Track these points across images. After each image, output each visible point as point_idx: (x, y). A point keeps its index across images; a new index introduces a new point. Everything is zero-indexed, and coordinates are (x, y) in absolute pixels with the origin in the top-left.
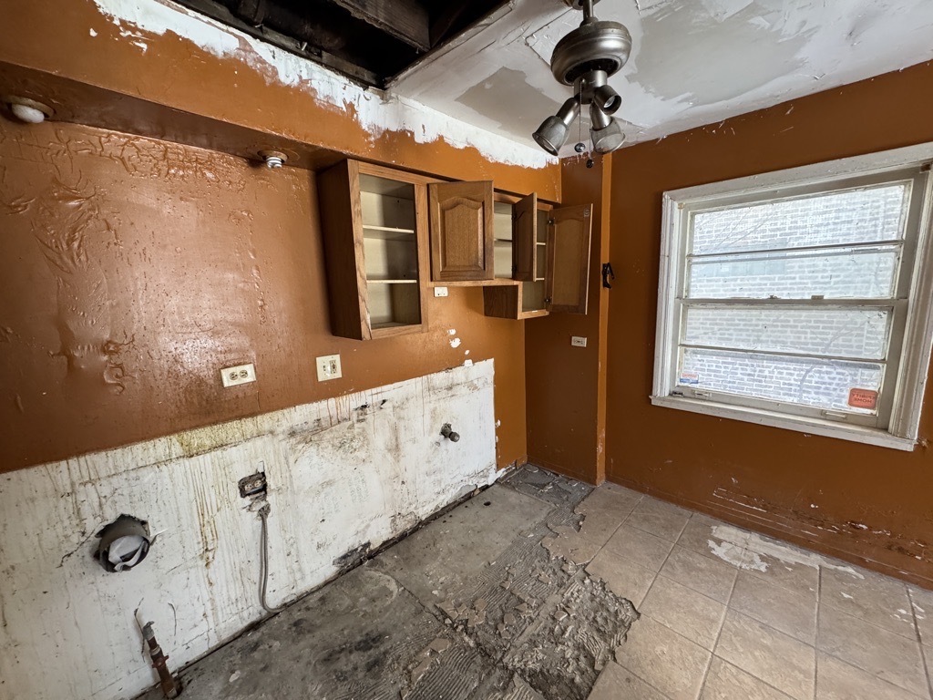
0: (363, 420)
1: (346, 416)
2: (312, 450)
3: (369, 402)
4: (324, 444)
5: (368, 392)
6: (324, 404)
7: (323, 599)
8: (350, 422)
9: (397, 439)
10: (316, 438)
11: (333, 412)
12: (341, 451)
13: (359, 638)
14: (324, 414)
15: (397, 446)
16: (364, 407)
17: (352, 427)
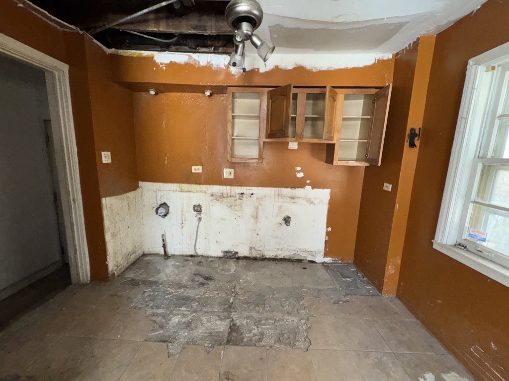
0: (241, 199)
1: (234, 195)
2: (218, 204)
3: (245, 192)
4: (223, 203)
5: (245, 188)
6: (225, 187)
7: (212, 261)
8: (235, 198)
9: (257, 213)
10: (220, 200)
11: (229, 192)
12: (230, 208)
13: (207, 276)
14: (225, 192)
15: (257, 216)
16: (242, 194)
17: (236, 200)
